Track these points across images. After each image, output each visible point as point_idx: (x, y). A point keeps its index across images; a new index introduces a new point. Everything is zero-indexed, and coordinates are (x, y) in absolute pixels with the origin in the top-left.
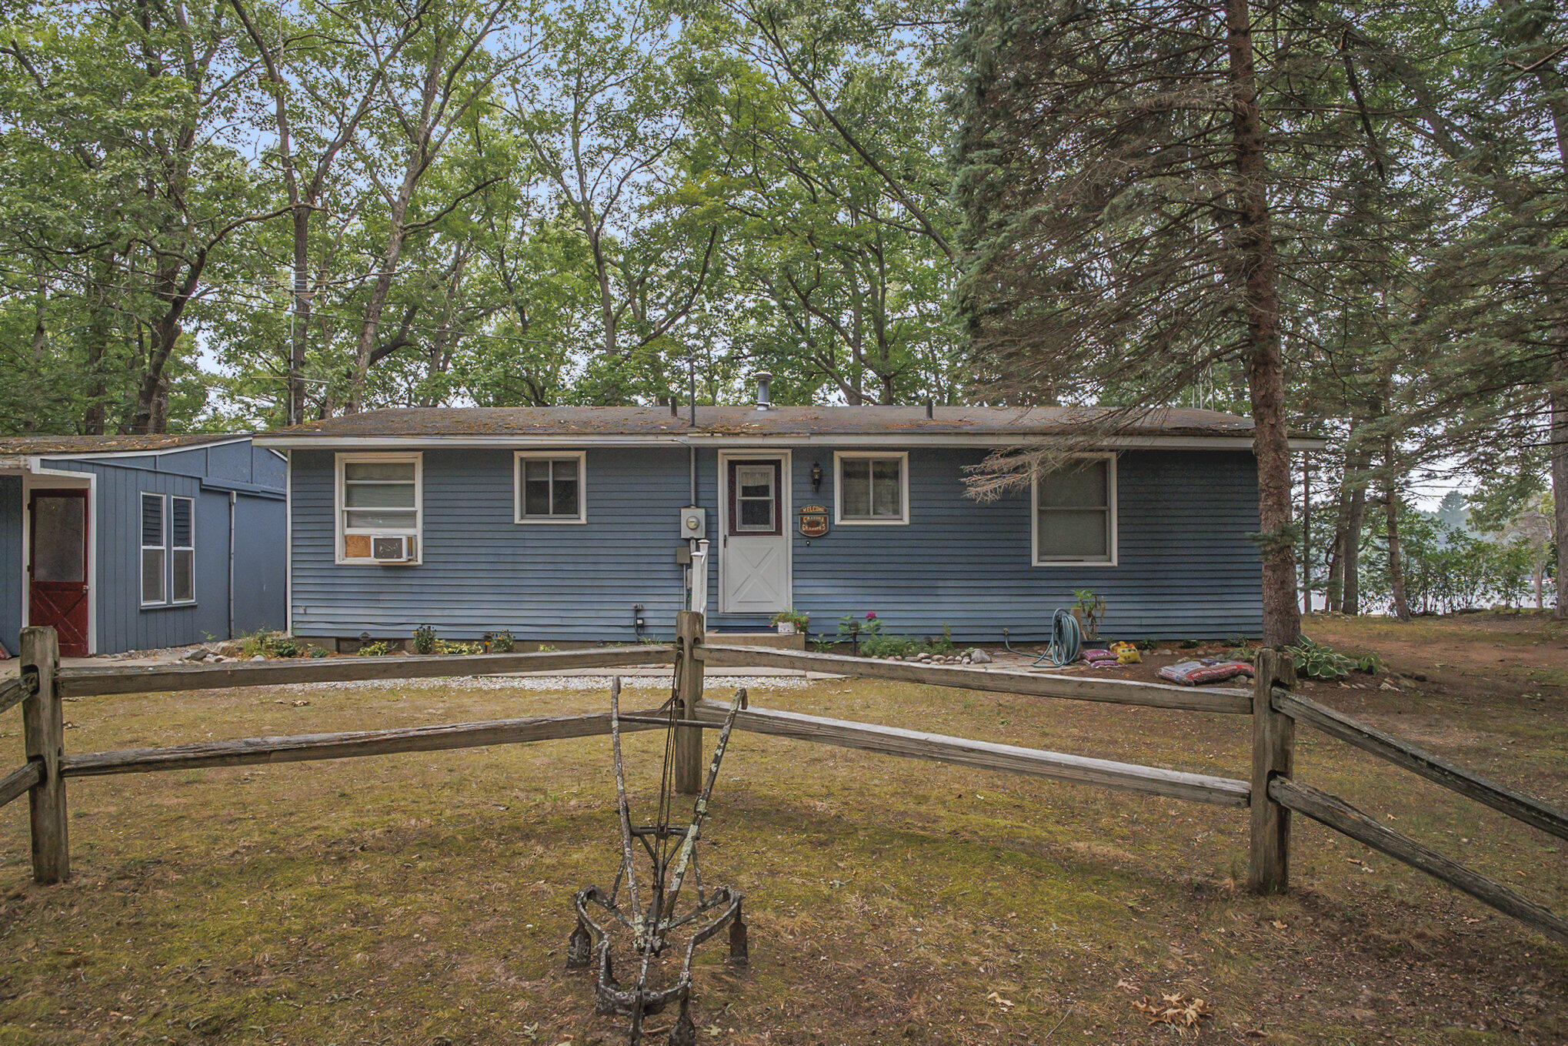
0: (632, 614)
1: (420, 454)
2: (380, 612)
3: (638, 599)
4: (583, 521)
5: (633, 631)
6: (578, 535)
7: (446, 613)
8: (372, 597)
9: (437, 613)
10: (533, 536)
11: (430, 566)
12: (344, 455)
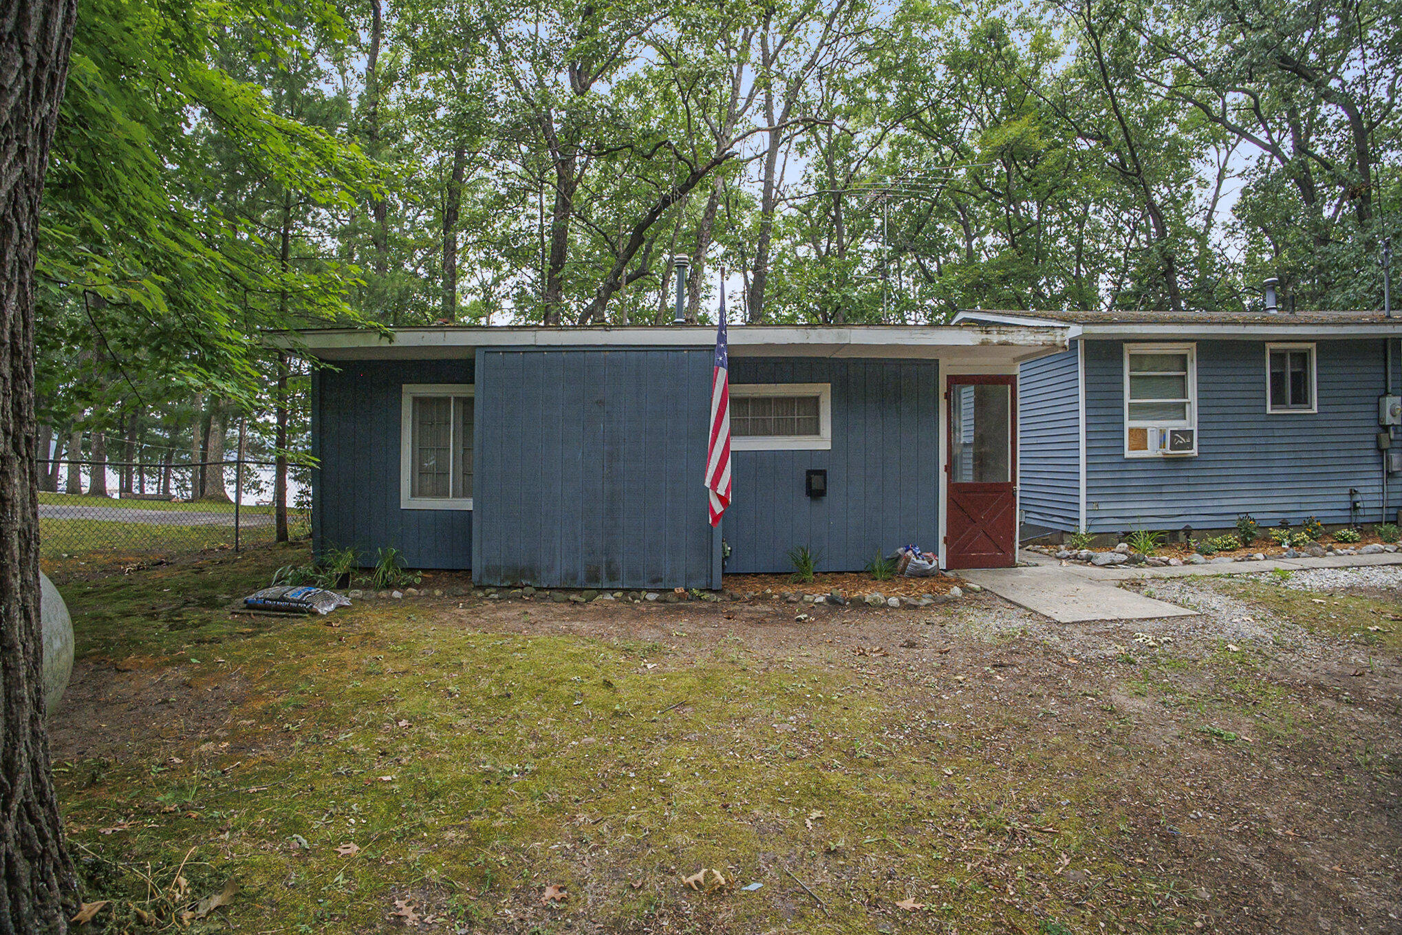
0: (1347, 498)
1: (1194, 344)
2: (1162, 505)
3: (1352, 484)
4: (1316, 411)
5: (1348, 513)
6: (1310, 424)
7: (1216, 503)
8: (1156, 490)
9: (1209, 503)
10: (1281, 425)
11: (1203, 457)
12: (1132, 345)
